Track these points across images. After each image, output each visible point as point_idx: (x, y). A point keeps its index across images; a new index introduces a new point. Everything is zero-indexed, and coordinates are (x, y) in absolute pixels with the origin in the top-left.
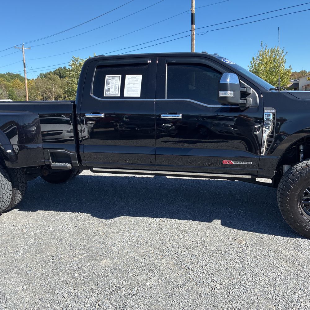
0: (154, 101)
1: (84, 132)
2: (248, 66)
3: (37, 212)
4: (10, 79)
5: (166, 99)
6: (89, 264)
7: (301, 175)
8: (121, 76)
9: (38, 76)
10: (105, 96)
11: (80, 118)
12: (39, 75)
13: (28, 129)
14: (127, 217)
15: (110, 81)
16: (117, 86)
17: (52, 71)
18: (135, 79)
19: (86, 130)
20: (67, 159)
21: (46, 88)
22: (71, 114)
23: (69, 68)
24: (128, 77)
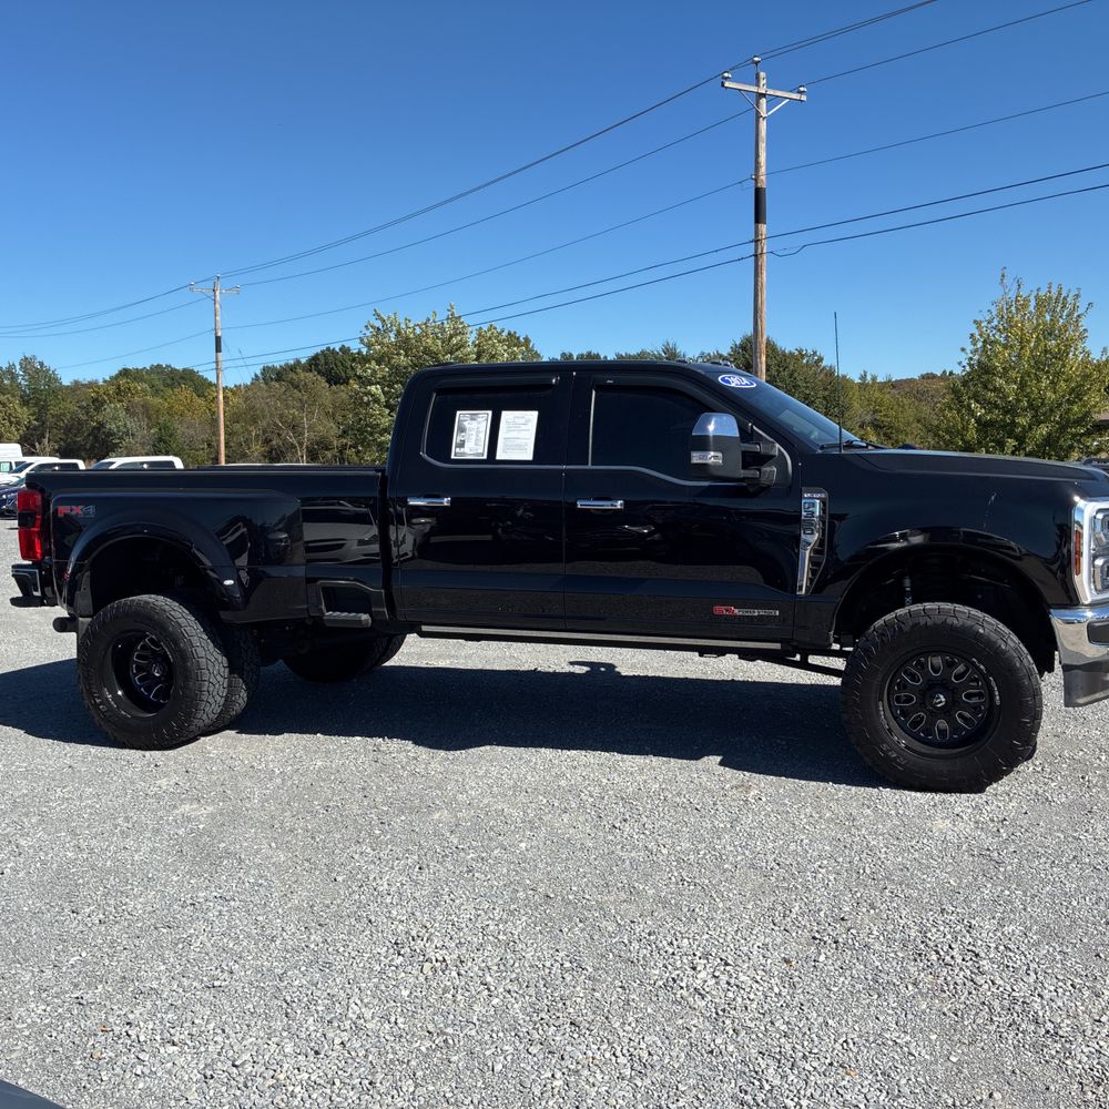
0: (563, 471)
1: (403, 542)
2: (963, 350)
3: (280, 737)
4: (162, 387)
5: (590, 466)
6: (403, 818)
7: (882, 641)
8: (490, 412)
9: (256, 376)
10: (453, 457)
11: (394, 508)
12: (259, 373)
13: (271, 537)
14: (500, 748)
15: (466, 423)
16: (482, 435)
17: (303, 361)
18: (523, 421)
19: (410, 540)
20: (361, 602)
21: (281, 416)
22: (375, 498)
23: (359, 353)
24: (506, 416)
